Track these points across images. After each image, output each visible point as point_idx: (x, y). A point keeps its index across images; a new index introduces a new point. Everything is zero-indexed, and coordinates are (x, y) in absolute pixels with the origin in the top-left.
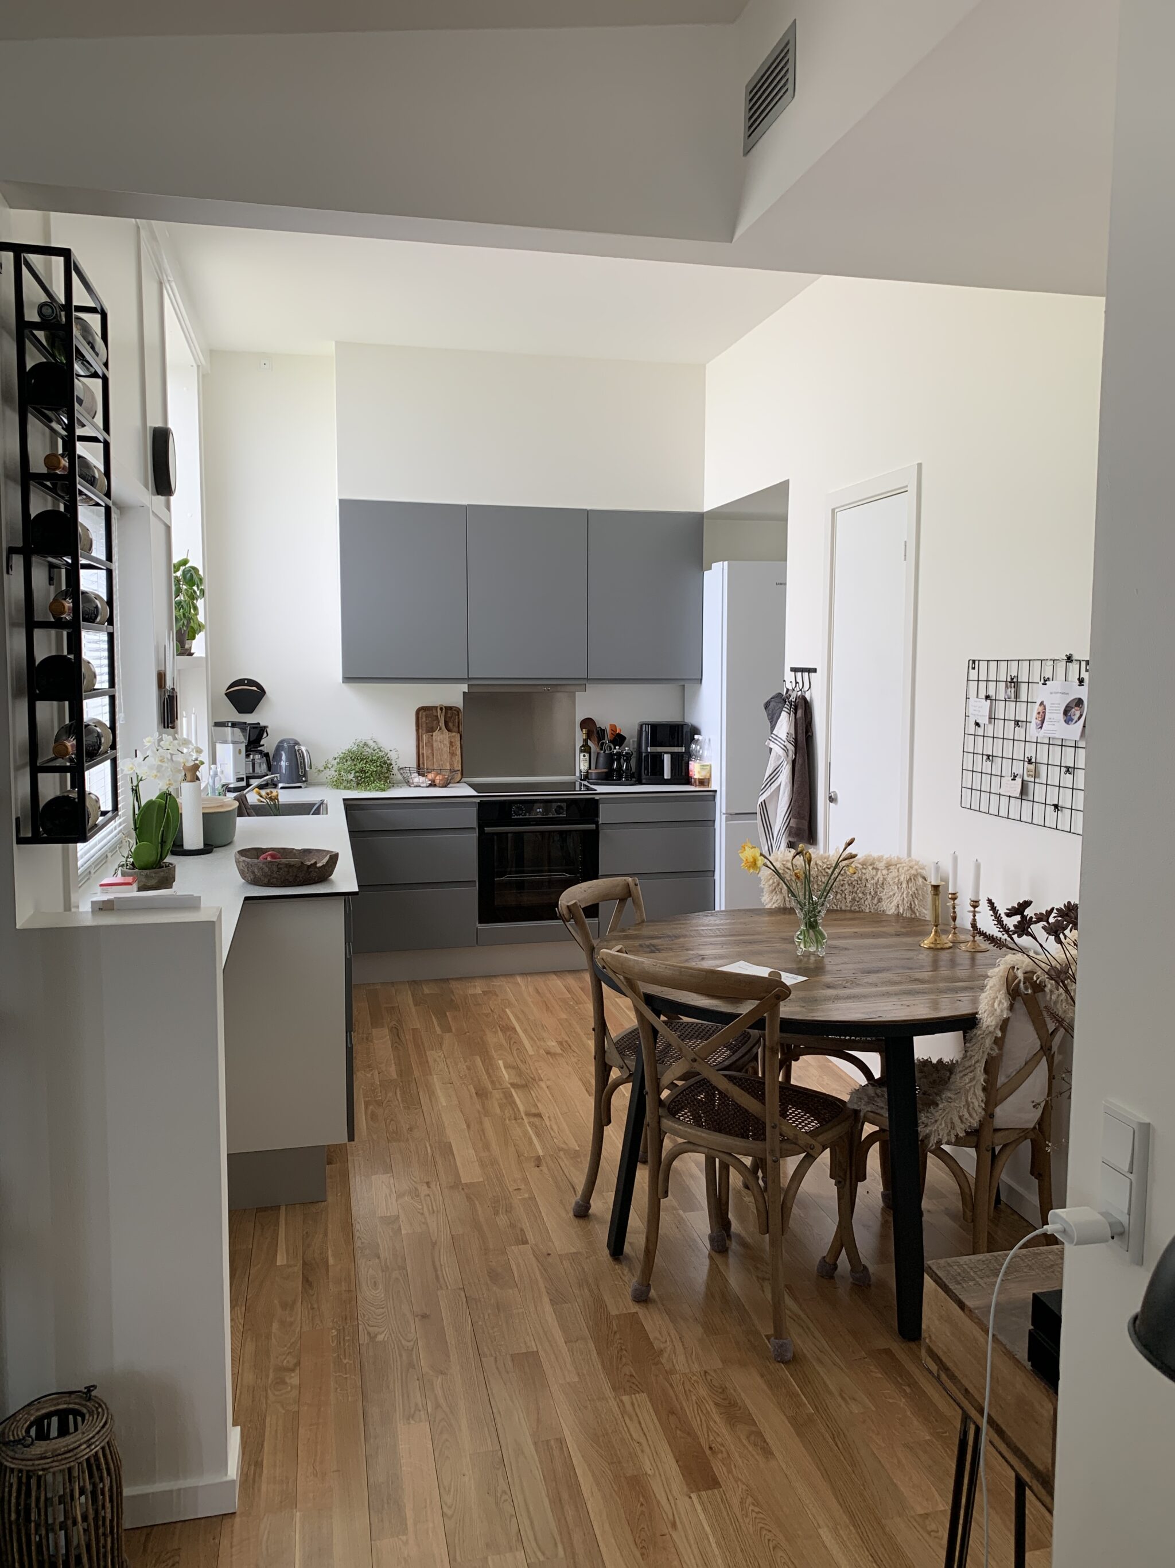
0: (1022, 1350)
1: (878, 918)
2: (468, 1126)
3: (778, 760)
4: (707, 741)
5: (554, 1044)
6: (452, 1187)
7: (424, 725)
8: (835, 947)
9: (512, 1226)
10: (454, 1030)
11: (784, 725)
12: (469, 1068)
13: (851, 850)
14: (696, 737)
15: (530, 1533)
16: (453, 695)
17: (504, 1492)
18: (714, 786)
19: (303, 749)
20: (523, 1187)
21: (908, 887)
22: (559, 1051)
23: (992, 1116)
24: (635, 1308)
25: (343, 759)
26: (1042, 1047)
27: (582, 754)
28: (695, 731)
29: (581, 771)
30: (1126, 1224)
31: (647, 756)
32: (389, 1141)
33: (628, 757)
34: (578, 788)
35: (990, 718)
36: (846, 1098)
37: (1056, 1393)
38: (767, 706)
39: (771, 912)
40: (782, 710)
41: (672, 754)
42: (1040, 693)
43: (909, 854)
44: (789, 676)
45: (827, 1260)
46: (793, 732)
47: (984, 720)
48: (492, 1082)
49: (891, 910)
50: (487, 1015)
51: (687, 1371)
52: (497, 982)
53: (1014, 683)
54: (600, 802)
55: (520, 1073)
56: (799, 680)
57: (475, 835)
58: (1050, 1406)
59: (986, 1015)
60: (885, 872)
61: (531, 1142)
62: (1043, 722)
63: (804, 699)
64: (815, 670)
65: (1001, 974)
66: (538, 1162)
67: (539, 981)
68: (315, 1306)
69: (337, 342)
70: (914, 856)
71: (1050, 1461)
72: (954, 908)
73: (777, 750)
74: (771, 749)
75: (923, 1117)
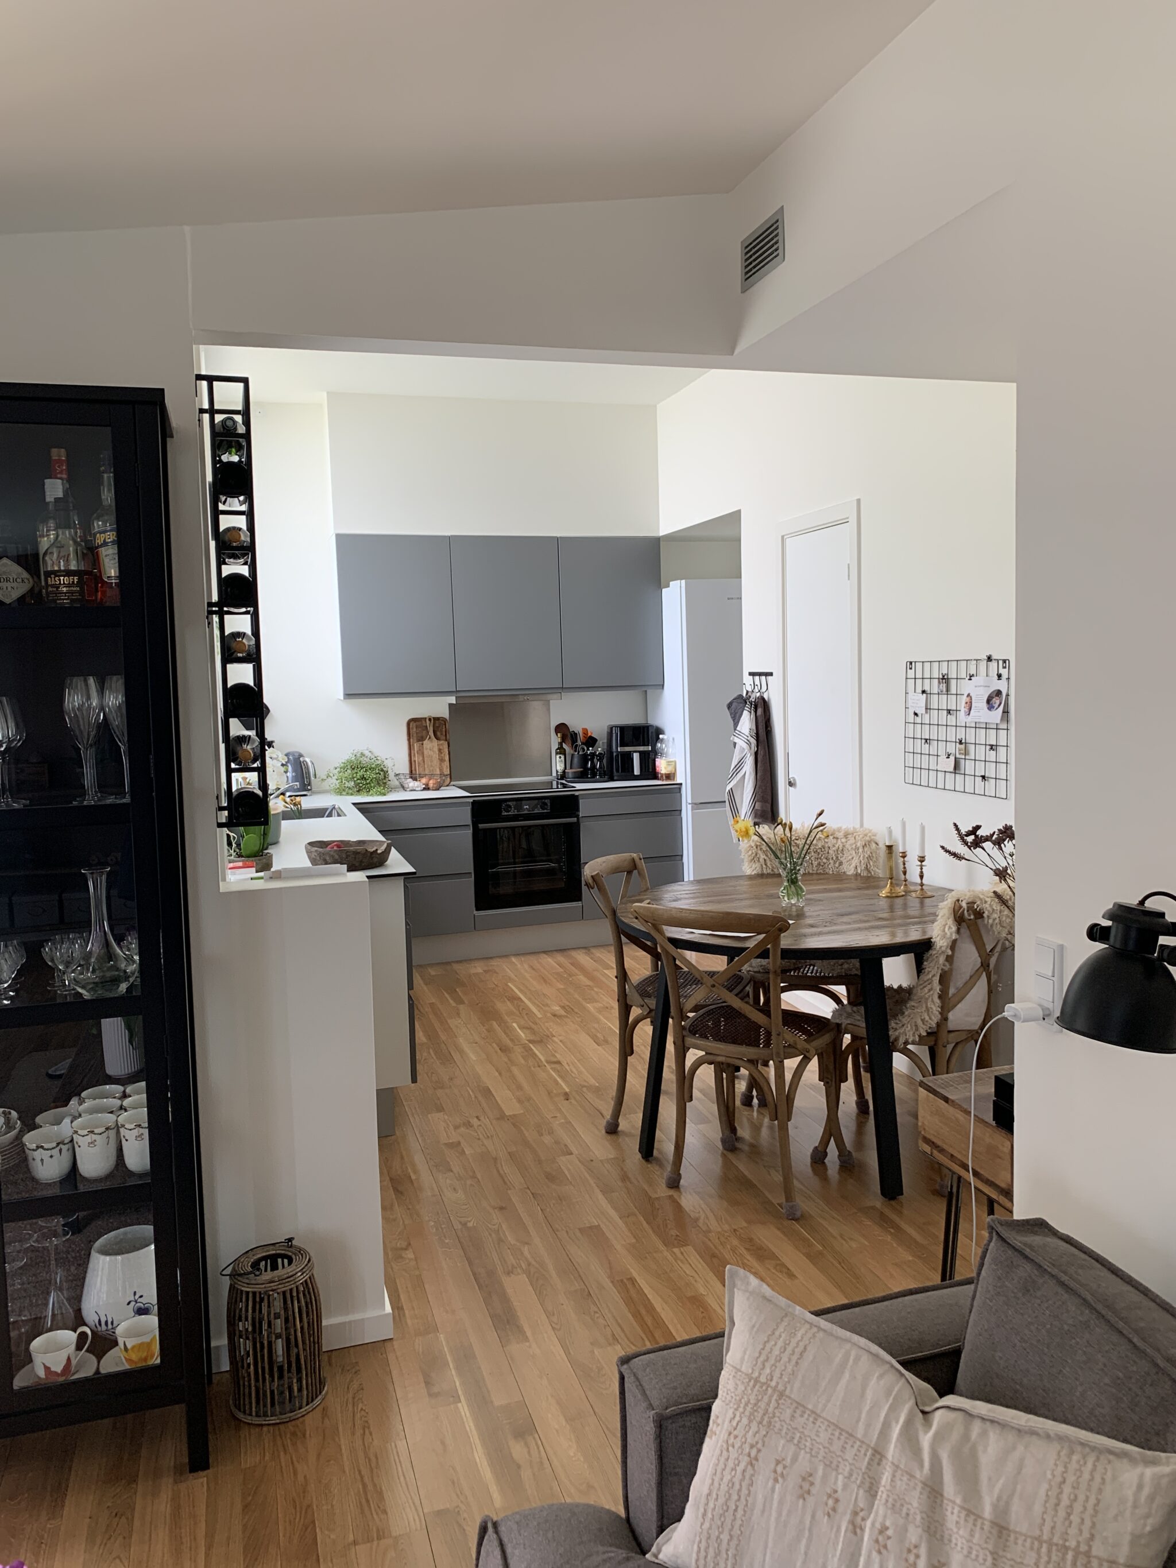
0: (989, 1117)
1: (840, 877)
2: (500, 1074)
3: (742, 752)
4: (671, 740)
5: (558, 1008)
6: (498, 1119)
7: (415, 735)
8: (811, 900)
9: (557, 1142)
10: (466, 1001)
11: (746, 722)
12: (488, 1031)
13: (821, 820)
14: (661, 736)
15: (622, 1335)
16: (439, 707)
17: (596, 1312)
18: (679, 780)
19: (308, 760)
20: (558, 1115)
21: (863, 851)
22: (563, 1013)
23: (946, 1019)
24: (671, 1192)
25: (344, 769)
26: (982, 965)
27: (558, 756)
28: (659, 731)
29: (557, 772)
30: (1051, 1009)
31: (617, 756)
32: (435, 1089)
33: (601, 757)
34: (555, 786)
35: (926, 709)
36: (829, 1017)
37: (1013, 1134)
38: (729, 706)
39: (751, 878)
40: (744, 709)
41: (641, 753)
42: (967, 687)
43: (862, 825)
44: (748, 680)
45: (819, 1149)
46: (754, 727)
47: (921, 711)
48: (512, 1040)
49: (850, 871)
50: (493, 989)
51: (720, 1230)
52: (494, 963)
53: (945, 679)
54: (580, 797)
55: (533, 1032)
56: (757, 682)
57: (470, 831)
58: (1008, 1144)
59: (938, 939)
60: (844, 840)
61: (557, 1083)
62: (970, 709)
63: (763, 699)
64: (771, 674)
65: (949, 905)
66: (567, 1097)
67: (533, 960)
68: (410, 1207)
69: (328, 393)
70: (866, 825)
71: (1010, 1180)
72: (904, 864)
73: (741, 743)
74: (735, 744)
75: (892, 1024)
